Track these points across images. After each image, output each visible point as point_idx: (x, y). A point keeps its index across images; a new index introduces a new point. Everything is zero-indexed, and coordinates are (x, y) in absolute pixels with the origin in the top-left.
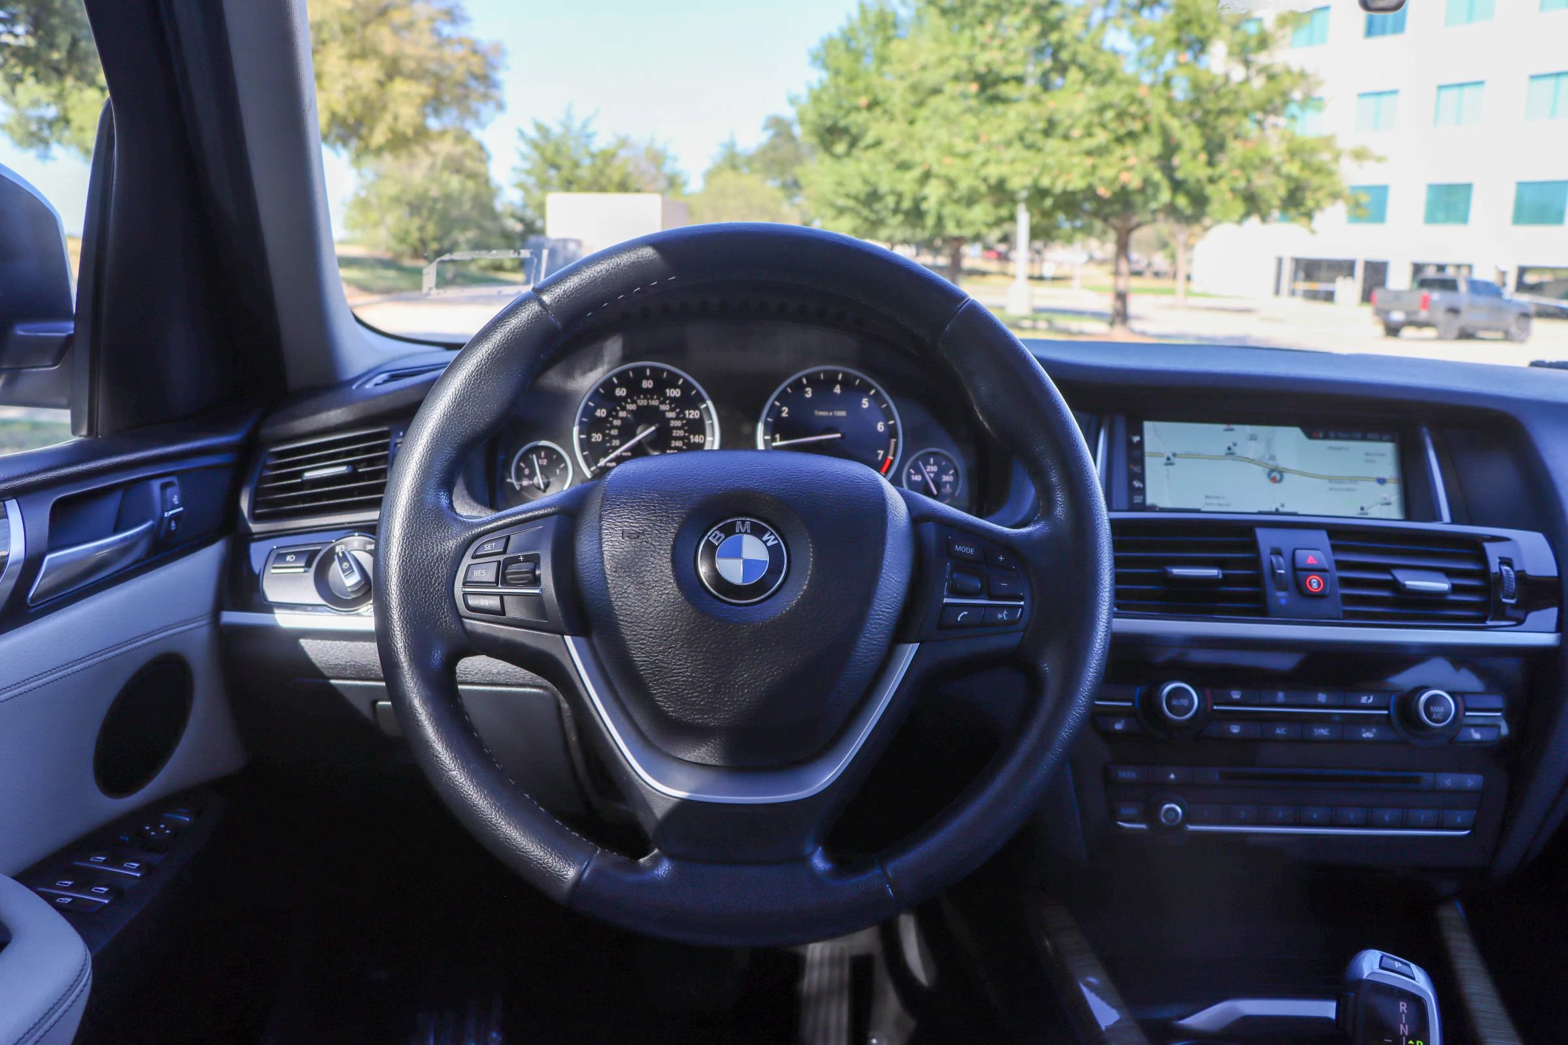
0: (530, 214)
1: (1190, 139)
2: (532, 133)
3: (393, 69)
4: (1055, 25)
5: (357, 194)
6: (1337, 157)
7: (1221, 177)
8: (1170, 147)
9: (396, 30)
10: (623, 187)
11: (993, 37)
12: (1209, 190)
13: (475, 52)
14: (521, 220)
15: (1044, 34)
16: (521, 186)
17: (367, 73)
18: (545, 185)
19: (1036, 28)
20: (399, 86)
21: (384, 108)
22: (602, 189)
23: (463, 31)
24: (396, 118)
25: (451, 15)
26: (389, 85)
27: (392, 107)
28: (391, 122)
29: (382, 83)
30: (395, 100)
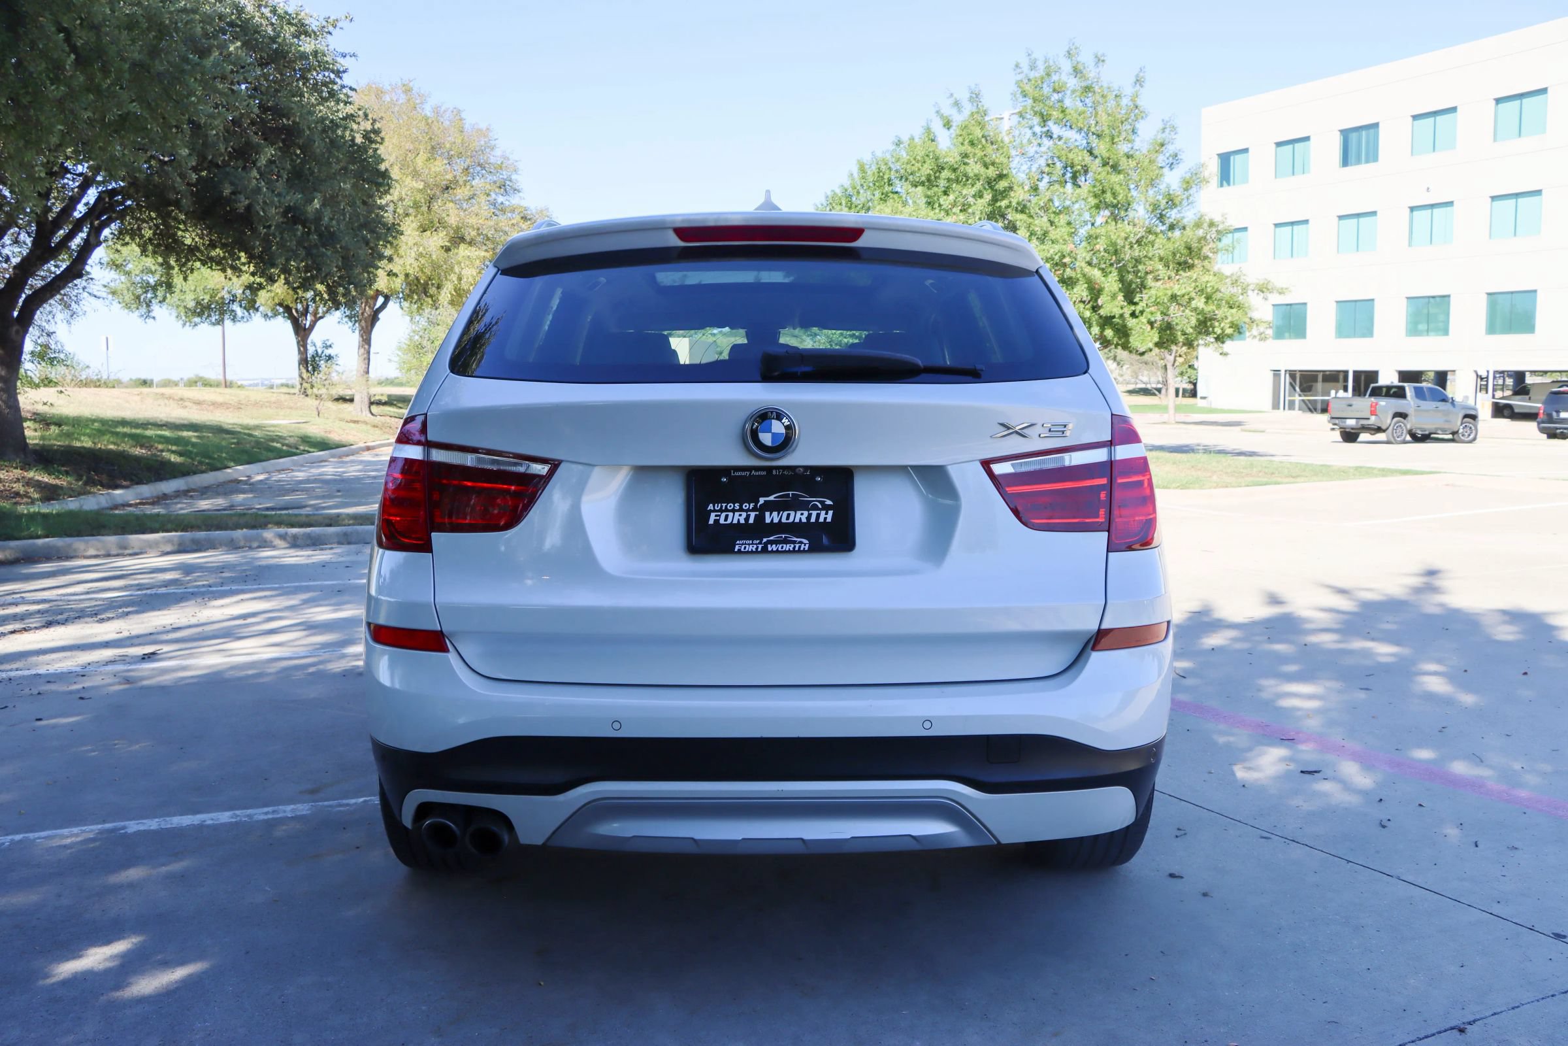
1: (1111, 284)
3: (458, 239)
4: (1004, 193)
6: (1244, 291)
7: (1142, 312)
8: (1095, 292)
9: (459, 204)
11: (954, 205)
12: (1131, 322)
13: (524, 218)
15: (995, 200)
17: (435, 241)
19: (988, 196)
20: (463, 251)
21: (450, 270)
23: (515, 200)
24: (460, 279)
25: (504, 187)
26: (454, 251)
27: (457, 269)
28: (456, 282)
29: (448, 250)
30: (459, 263)
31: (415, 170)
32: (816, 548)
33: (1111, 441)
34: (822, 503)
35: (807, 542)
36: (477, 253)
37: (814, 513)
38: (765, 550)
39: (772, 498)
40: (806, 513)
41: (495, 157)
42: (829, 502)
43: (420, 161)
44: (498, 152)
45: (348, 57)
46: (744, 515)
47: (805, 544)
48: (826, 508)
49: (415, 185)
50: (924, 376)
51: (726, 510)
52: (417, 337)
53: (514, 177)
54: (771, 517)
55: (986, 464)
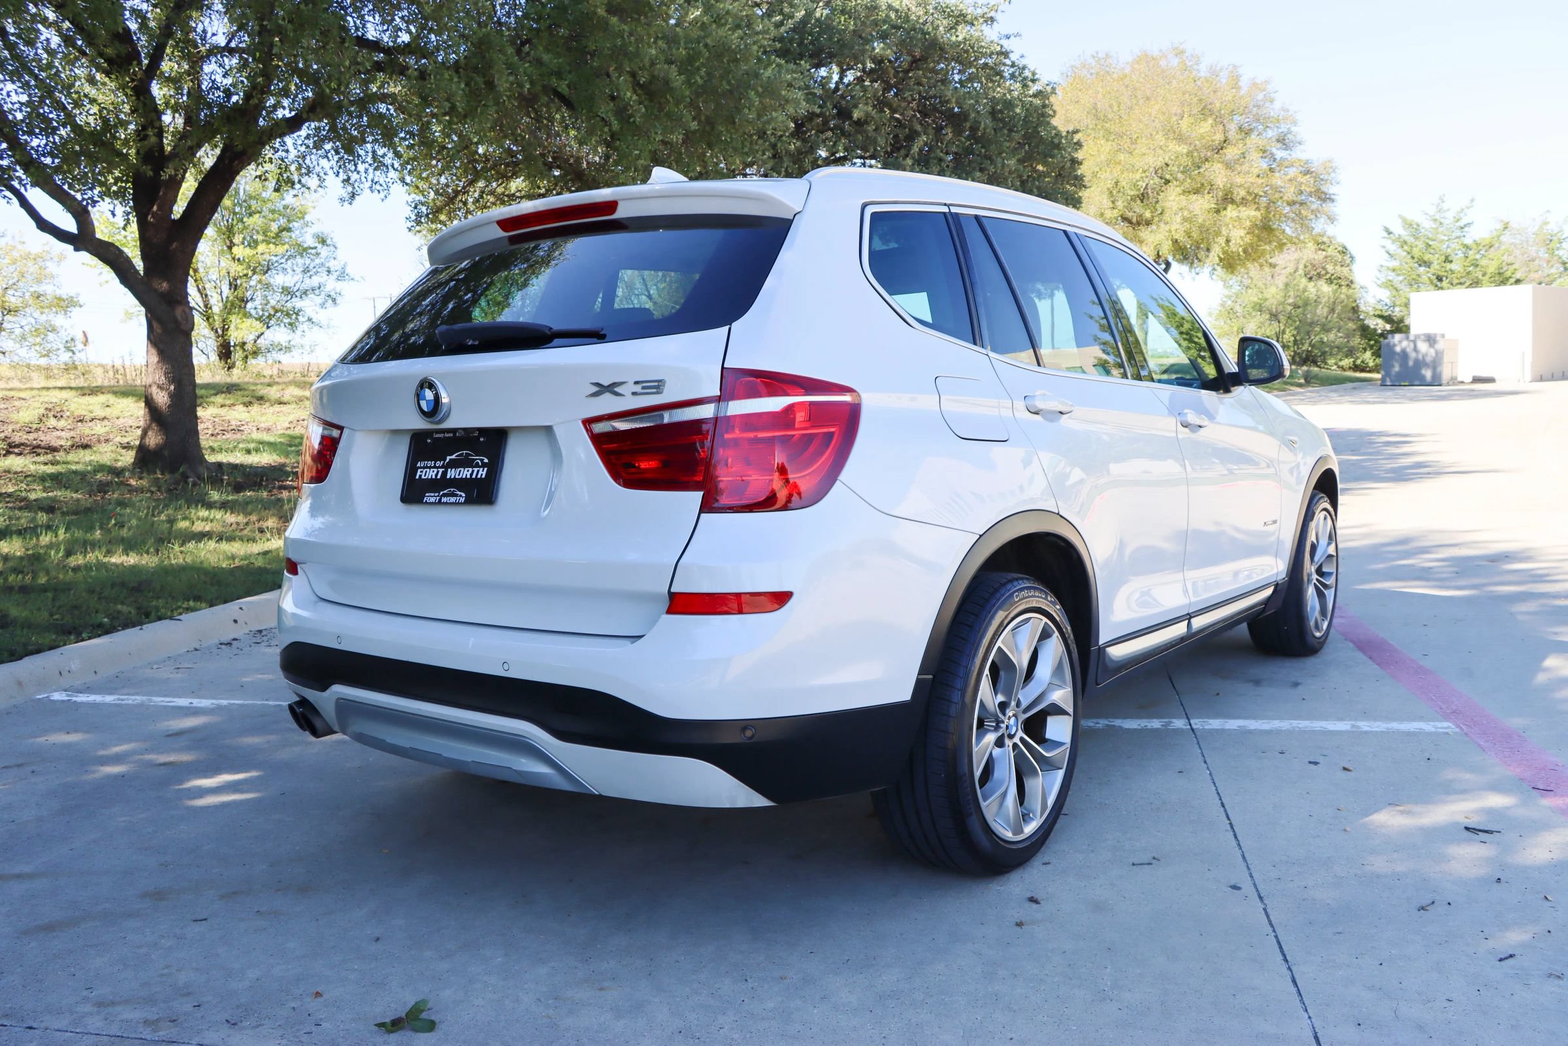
0: (1397, 313)
2: (1398, 229)
3: (1227, 199)
5: (1222, 305)
9: (1229, 166)
10: (1502, 279)
13: (1307, 172)
14: (1388, 319)
16: (1389, 285)
17: (1202, 205)
18: (1414, 283)
20: (1231, 212)
21: (1218, 233)
22: (1476, 283)
23: (1298, 154)
24: (1228, 241)
25: (1283, 141)
26: (1223, 213)
27: (1224, 232)
28: (1224, 245)
29: (1218, 211)
30: (1227, 225)
31: (1180, 135)
32: (469, 501)
33: (720, 397)
34: (482, 460)
35: (463, 495)
36: (1246, 213)
37: (476, 470)
38: (440, 502)
39: (453, 457)
40: (470, 470)
41: (1274, 110)
42: (486, 460)
43: (1184, 125)
44: (1277, 105)
45: (1012, 38)
46: (436, 470)
47: (462, 496)
48: (484, 465)
49: (1180, 149)
50: (556, 341)
51: (427, 467)
52: (1229, 303)
53: (1293, 129)
54: (451, 473)
55: (588, 422)
